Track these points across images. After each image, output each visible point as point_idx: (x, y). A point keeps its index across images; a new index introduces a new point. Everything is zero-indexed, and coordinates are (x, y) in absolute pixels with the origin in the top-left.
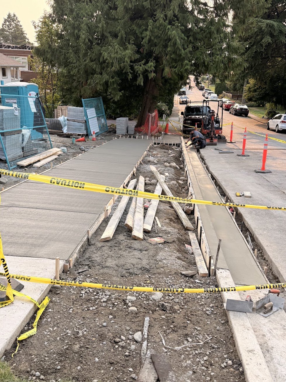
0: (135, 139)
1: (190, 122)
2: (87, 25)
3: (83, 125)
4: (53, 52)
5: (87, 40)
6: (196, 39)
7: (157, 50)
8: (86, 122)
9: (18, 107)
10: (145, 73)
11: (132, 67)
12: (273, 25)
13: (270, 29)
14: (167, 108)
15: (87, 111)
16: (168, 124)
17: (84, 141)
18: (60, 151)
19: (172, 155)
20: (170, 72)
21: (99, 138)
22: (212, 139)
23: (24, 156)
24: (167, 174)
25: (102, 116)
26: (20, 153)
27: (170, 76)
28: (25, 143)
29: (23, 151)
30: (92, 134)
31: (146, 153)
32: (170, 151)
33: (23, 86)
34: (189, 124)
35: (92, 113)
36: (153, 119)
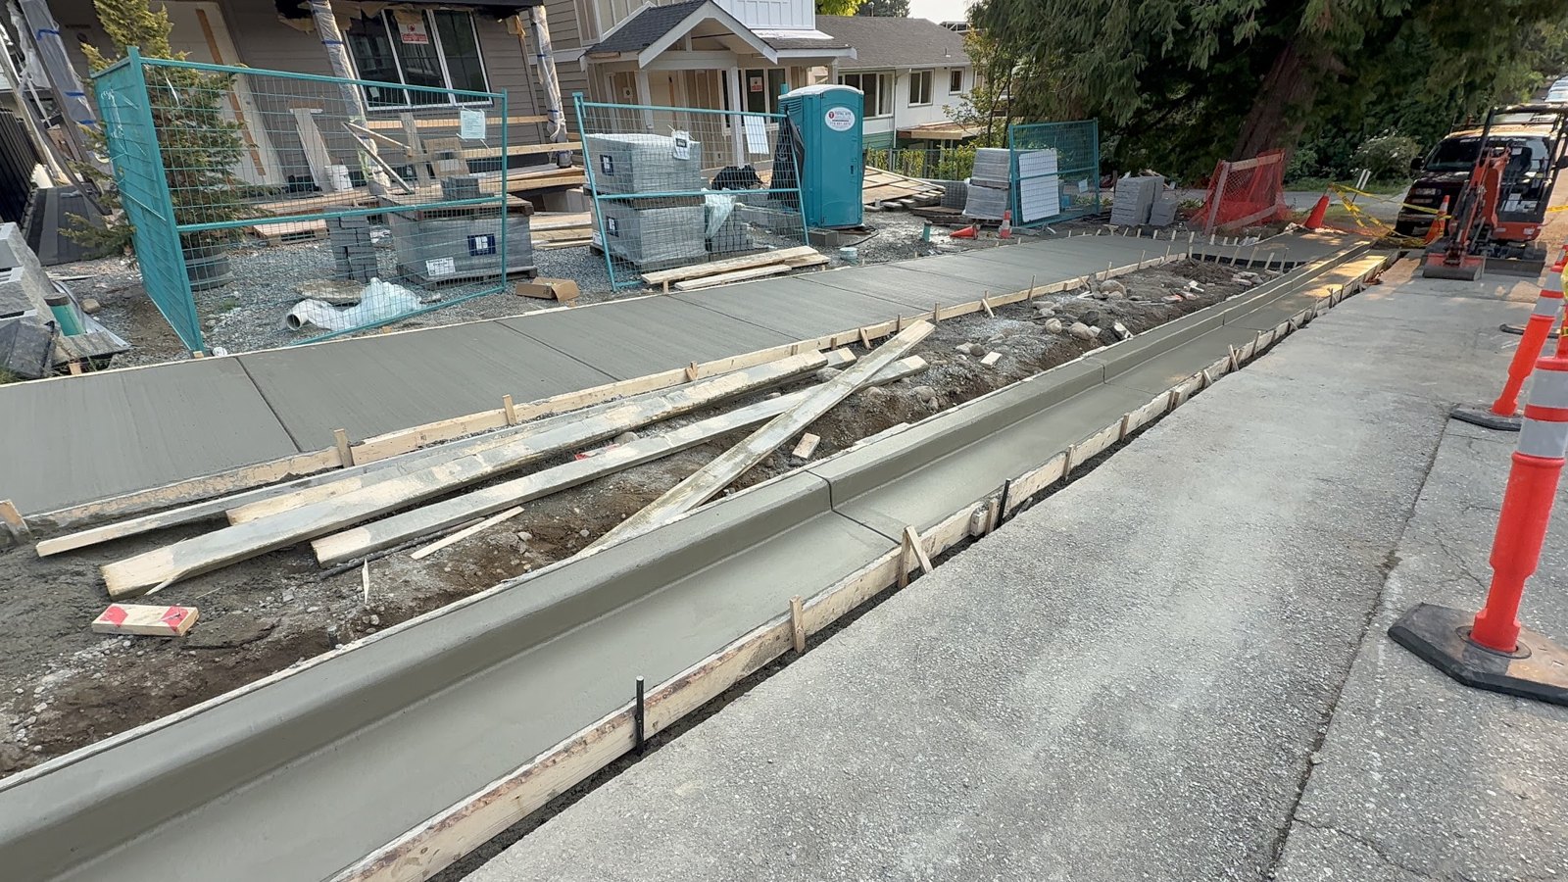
1: (1433, 192)
8: (1013, 188)
9: (690, 139)
14: (1411, 153)
15: (1023, 157)
16: (1323, 201)
17: (971, 236)
18: (815, 254)
19: (1176, 298)
20: (1327, 10)
21: (1032, 232)
22: (1454, 256)
23: (710, 259)
24: (990, 358)
25: (1086, 171)
26: (695, 253)
27: (1326, 26)
28: (713, 229)
29: (708, 247)
30: (1025, 220)
31: (1073, 283)
32: (1193, 284)
33: (814, 95)
34: (1428, 201)
35: (1040, 163)
36: (1240, 181)
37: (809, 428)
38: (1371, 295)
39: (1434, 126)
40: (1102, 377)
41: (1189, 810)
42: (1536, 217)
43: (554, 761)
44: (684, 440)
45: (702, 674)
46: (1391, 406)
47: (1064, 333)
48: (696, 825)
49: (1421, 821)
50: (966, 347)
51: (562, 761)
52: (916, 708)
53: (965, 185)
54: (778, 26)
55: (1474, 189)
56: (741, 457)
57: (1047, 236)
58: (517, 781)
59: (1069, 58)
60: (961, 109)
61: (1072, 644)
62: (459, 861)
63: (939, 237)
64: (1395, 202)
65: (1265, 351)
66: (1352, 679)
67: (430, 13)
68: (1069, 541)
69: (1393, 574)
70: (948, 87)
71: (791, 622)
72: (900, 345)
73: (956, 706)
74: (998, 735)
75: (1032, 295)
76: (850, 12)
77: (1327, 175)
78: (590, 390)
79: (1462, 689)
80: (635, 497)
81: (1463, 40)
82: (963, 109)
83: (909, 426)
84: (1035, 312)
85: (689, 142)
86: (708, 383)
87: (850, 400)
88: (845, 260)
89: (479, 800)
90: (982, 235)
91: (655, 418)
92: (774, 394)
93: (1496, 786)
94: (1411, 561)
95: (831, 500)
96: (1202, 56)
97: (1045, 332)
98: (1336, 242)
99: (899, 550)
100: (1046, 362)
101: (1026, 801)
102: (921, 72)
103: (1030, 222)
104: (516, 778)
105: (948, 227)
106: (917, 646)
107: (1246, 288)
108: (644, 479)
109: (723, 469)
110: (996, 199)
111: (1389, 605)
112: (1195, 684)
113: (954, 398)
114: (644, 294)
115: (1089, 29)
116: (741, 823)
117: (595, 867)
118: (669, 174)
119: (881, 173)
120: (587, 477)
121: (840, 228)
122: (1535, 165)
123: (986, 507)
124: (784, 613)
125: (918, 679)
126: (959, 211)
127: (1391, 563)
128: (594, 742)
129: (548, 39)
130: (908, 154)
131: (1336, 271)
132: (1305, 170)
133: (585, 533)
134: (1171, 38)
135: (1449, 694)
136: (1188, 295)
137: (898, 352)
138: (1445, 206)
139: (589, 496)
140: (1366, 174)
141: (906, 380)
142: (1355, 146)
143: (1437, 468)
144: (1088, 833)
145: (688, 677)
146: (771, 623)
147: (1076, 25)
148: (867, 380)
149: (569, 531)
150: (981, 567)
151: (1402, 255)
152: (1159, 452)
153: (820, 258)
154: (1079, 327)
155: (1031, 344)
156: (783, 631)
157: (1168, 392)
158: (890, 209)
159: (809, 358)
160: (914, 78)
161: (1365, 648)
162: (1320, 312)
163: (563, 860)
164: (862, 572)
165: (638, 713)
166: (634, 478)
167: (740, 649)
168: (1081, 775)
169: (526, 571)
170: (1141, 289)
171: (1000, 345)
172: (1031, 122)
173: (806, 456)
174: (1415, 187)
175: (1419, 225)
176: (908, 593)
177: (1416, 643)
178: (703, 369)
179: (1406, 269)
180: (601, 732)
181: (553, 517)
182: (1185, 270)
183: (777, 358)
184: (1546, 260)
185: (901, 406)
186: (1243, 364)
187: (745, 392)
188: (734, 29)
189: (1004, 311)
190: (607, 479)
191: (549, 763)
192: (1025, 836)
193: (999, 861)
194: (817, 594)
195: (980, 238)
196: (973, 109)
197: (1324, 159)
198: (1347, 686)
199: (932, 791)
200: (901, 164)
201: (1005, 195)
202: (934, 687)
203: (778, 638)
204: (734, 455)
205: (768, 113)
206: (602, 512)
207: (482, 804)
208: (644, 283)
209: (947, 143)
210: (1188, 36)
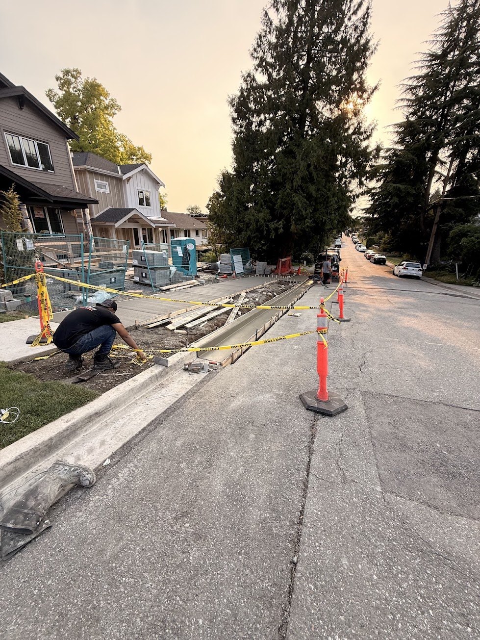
0: (267, 277)
2: (237, 197)
3: (231, 267)
4: (218, 217)
5: (235, 208)
6: (317, 203)
7: (285, 212)
8: (232, 266)
10: (276, 229)
11: (267, 226)
12: (399, 188)
13: (396, 191)
15: (234, 257)
16: (300, 268)
17: (226, 277)
20: (295, 228)
21: (240, 276)
23: (171, 284)
24: (257, 299)
25: (248, 261)
26: (167, 282)
29: (170, 281)
30: (236, 273)
31: (260, 286)
32: (283, 286)
33: (184, 240)
35: (237, 258)
36: (284, 263)
38: (314, 287)
47: (267, 295)
53: (217, 264)
54: (153, 216)
63: (217, 278)
64: (312, 268)
65: (302, 296)
67: (45, 208)
70: (196, 235)
75: (254, 289)
77: (296, 262)
84: (258, 292)
85: (166, 253)
88: (203, 283)
90: (228, 277)
96: (272, 235)
97: (263, 295)
98: (304, 277)
102: (187, 230)
103: (238, 274)
105: (217, 275)
107: (292, 287)
110: (229, 268)
114: (165, 292)
126: (217, 271)
129: (90, 219)
134: (265, 231)
136: (283, 288)
140: (305, 262)
142: (301, 255)
151: (316, 280)
153: (198, 283)
154: (269, 294)
155: (262, 297)
160: (185, 231)
170: (274, 287)
171: (257, 297)
174: (315, 265)
182: (280, 283)
186: (300, 299)
197: (295, 259)
208: (161, 290)
209: (201, 251)
210: (269, 231)
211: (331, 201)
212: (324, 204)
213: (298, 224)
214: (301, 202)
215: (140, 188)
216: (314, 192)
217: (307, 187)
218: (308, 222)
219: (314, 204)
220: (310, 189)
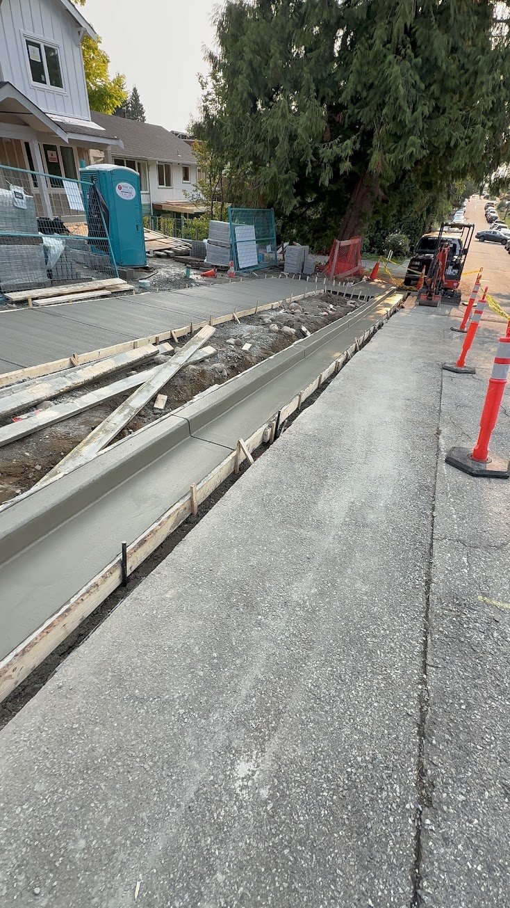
0: (304, 281)
1: (419, 263)
6: (444, 90)
7: (363, 115)
8: (233, 247)
9: (25, 193)
10: (336, 162)
11: (315, 154)
14: (408, 243)
15: (236, 228)
16: (377, 265)
17: (213, 275)
18: (125, 284)
19: (325, 313)
20: (380, 162)
21: (246, 274)
22: (430, 295)
23: (52, 285)
24: (247, 347)
25: (269, 240)
26: (41, 280)
27: (380, 170)
28: (52, 263)
29: (50, 276)
30: (241, 267)
31: (276, 304)
32: (331, 306)
33: (106, 171)
34: (417, 268)
35: (246, 233)
36: (344, 252)
37: (161, 391)
38: (401, 314)
39: (415, 230)
40: (303, 356)
41: (399, 545)
42: (457, 277)
43: (82, 599)
44: (87, 403)
45: (152, 535)
46: (422, 365)
47: (280, 332)
48: (184, 609)
49: (472, 529)
50: (232, 341)
51: (87, 598)
52: (273, 529)
53: (204, 244)
54: (63, 113)
55: (438, 263)
56: (127, 411)
57: (253, 277)
58: (63, 616)
59: (256, 169)
60: (193, 193)
61: (332, 486)
62: (35, 670)
63: (194, 275)
64: (403, 267)
65: (368, 340)
66: (438, 481)
68: (315, 438)
69: (440, 437)
70: (182, 178)
71: (191, 499)
72: (201, 339)
73: (291, 524)
74: (314, 533)
75: (258, 311)
76: (110, 112)
77: (374, 252)
78: (6, 375)
79: (473, 478)
80: (66, 441)
81: (428, 186)
82: (195, 193)
83: (219, 386)
84: (261, 321)
85: (25, 196)
86: (90, 367)
87: (180, 373)
88: (143, 289)
89: (43, 632)
90: (219, 275)
91: (62, 391)
92: (133, 372)
93: (491, 511)
94: (445, 431)
95: (189, 430)
96: (326, 178)
97: (270, 331)
98: (383, 286)
99: (234, 453)
100: (275, 349)
101: (336, 558)
102: (163, 164)
103: (244, 269)
104: (62, 614)
105: (198, 269)
106: (262, 499)
107: (355, 309)
108: (67, 430)
109: (118, 419)
110: (224, 253)
111: (442, 450)
112: (386, 494)
113: (235, 371)
114: (10, 308)
115: (267, 152)
116: (208, 602)
117: (137, 645)
118: (12, 219)
119: (149, 232)
120: (28, 432)
121: (134, 267)
122: (458, 253)
123: (270, 426)
124: (186, 495)
125: (268, 515)
126: (202, 260)
127: (439, 433)
128: (102, 584)
130: (163, 220)
131: (386, 301)
132: (365, 248)
133: (38, 467)
134: (310, 165)
135: (469, 481)
136: (330, 312)
137: (200, 344)
138: (424, 271)
139: (32, 443)
140: (391, 253)
141: (207, 360)
142: (384, 238)
143: (445, 391)
144: (365, 564)
145: (145, 538)
146: (181, 501)
147: (259, 149)
148: (186, 361)
149: (26, 468)
150: (279, 456)
151: (409, 294)
152: (342, 392)
153: (128, 287)
154: (287, 329)
155: (266, 339)
156: (187, 505)
157: (335, 362)
158: (159, 256)
159: (147, 350)
160: (160, 168)
161: (439, 468)
162: (384, 322)
163: (116, 646)
164: (219, 467)
165: (123, 563)
166: (60, 429)
167: (169, 517)
168: (355, 542)
169: (18, 494)
170: (308, 309)
171: (249, 339)
172: (236, 207)
173: (162, 408)
174: (412, 260)
175: (414, 280)
176: (248, 474)
177: (455, 463)
178: (82, 358)
179: (411, 301)
180: (105, 577)
181: (10, 460)
182: (328, 297)
183: (125, 350)
184: (462, 297)
185: (208, 376)
186: (361, 347)
187: (114, 371)
188: (32, 110)
189: (246, 320)
190: (41, 432)
191: (79, 601)
192: (340, 572)
193: (333, 585)
194: (200, 482)
195: (218, 277)
196: (201, 194)
197: (372, 244)
198: (438, 485)
199: (295, 564)
200: (160, 226)
201: (229, 251)
202: (278, 517)
203: (185, 508)
204: (123, 409)
205: (79, 181)
206: (46, 453)
207: (45, 634)
208: (7, 299)
209: (185, 215)
210: (318, 166)
211: (482, 83)
212: (461, 95)
213: (389, 151)
214: (406, 82)
215: (29, 33)
216: (444, 53)
217: (429, 40)
218: (413, 144)
219: (437, 93)
220: (436, 45)
